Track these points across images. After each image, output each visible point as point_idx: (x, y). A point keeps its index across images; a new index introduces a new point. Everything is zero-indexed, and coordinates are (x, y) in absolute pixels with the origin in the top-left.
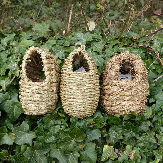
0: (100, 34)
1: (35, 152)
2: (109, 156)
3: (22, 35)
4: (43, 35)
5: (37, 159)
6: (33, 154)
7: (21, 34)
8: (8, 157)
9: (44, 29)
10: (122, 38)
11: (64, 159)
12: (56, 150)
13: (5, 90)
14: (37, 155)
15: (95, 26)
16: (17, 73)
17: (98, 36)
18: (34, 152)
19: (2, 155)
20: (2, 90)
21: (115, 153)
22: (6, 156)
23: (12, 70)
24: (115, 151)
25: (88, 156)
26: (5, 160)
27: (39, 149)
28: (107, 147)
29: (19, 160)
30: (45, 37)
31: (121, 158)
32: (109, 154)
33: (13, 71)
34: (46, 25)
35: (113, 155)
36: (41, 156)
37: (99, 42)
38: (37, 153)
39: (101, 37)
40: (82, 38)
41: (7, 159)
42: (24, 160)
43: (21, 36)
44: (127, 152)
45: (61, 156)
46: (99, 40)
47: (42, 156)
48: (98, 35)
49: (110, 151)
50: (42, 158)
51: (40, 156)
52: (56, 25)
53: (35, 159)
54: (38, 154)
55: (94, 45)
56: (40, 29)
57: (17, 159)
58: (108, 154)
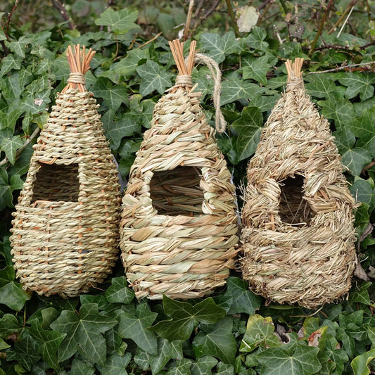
0: (264, 36)
1: (80, 325)
2: (260, 340)
3: (70, 37)
4: (121, 38)
5: (83, 342)
6: (73, 328)
7: (66, 35)
8: (16, 330)
9: (125, 22)
10: (321, 49)
11: (151, 342)
12: (132, 322)
13: (12, 160)
14: (84, 331)
15: (257, 19)
16: (42, 120)
17: (259, 43)
18: (76, 324)
19: (4, 327)
20: (4, 161)
21: (275, 334)
22: (12, 330)
23: (30, 114)
24: (276, 330)
25: (217, 347)
26: (9, 338)
27: (91, 317)
28: (257, 319)
29: (39, 337)
30: (127, 43)
31: (289, 346)
32: (261, 335)
33: (35, 116)
34: (130, 13)
35: (270, 339)
36: (93, 337)
37: (260, 58)
38: (84, 328)
39: (266, 44)
40: (216, 46)
41: (14, 336)
42: (50, 338)
43: (67, 39)
44: (305, 332)
45: (145, 335)
46: (261, 54)
47: (96, 336)
48: (258, 39)
49: (264, 329)
50: (94, 340)
51: (90, 334)
52: (169, 21)
53: (77, 342)
54: (86, 331)
55: (246, 64)
56: (114, 22)
57: (36, 333)
58: (257, 336)
